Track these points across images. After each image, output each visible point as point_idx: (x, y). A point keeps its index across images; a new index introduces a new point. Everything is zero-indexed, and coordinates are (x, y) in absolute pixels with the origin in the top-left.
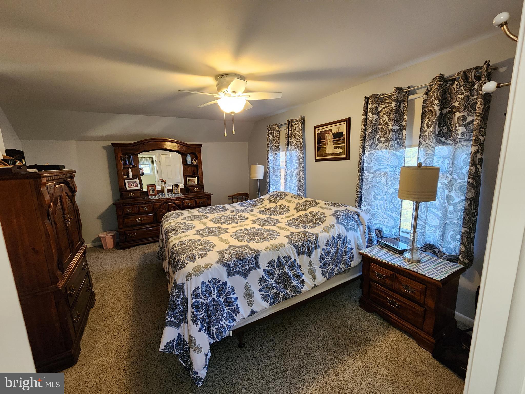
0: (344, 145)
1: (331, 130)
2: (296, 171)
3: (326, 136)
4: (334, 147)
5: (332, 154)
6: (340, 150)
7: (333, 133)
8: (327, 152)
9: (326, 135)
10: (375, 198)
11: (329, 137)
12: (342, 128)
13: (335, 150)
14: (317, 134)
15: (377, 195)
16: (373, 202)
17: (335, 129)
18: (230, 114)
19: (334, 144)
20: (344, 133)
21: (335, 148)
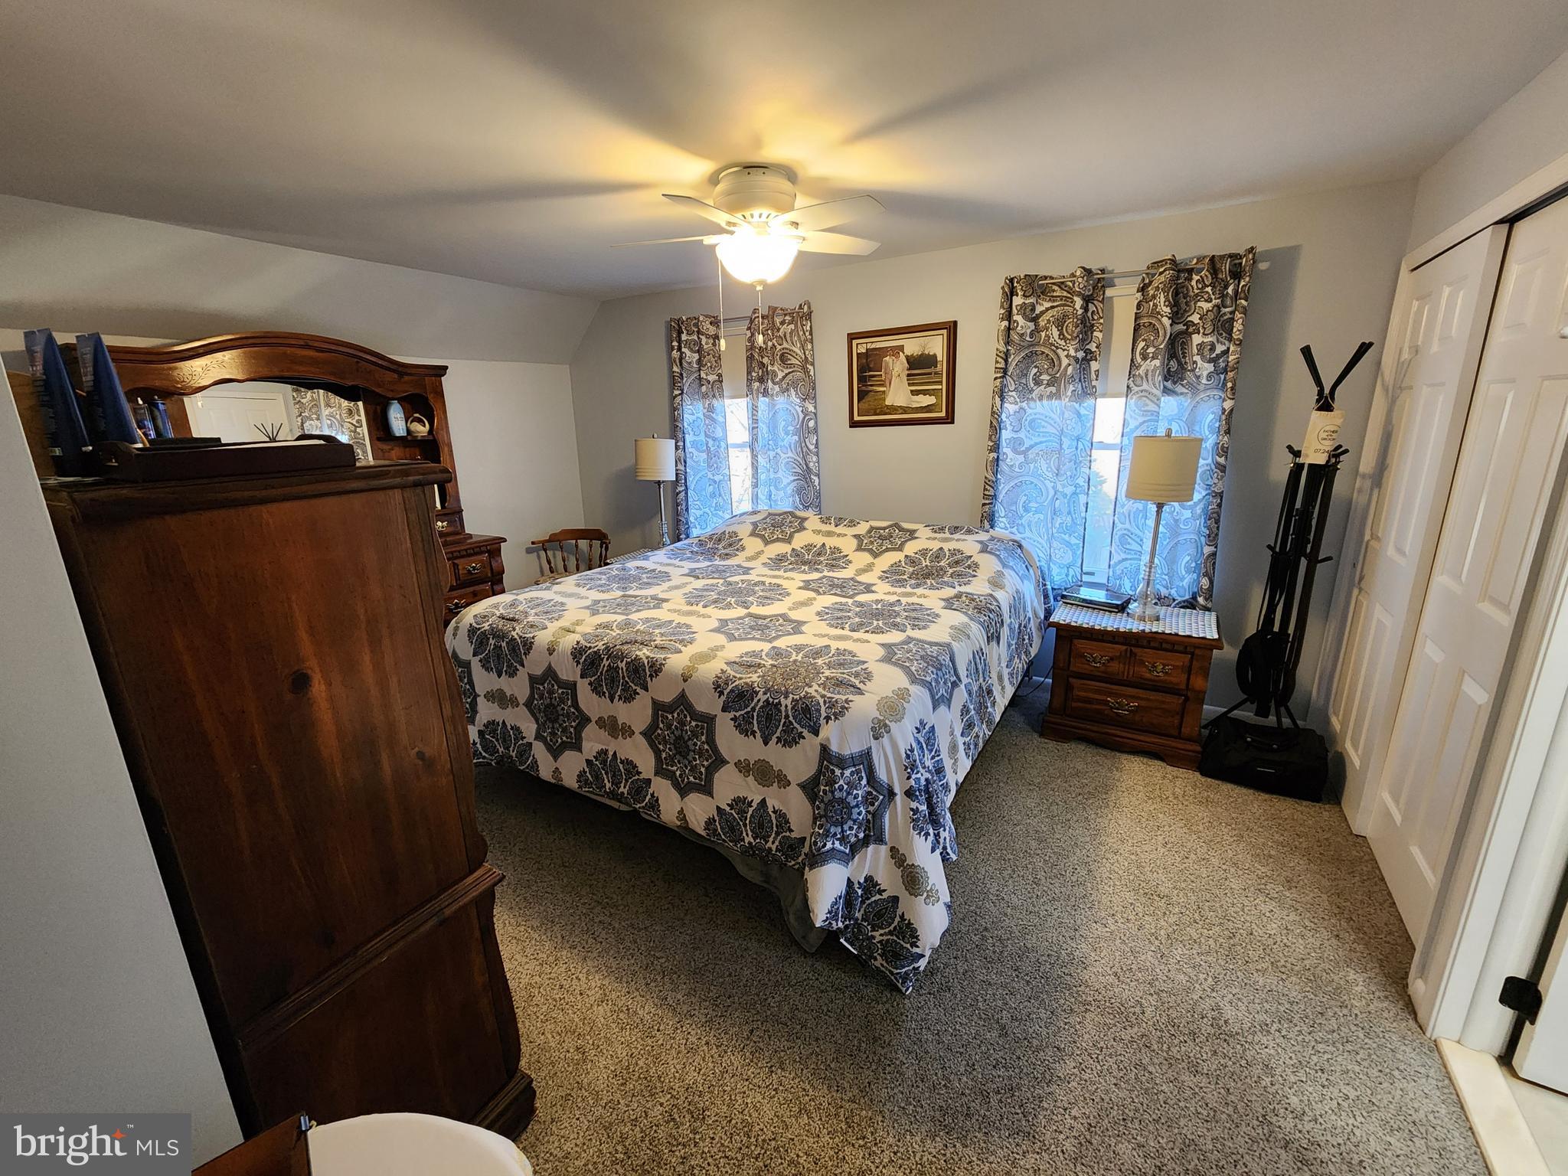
0: (940, 387)
1: (901, 348)
2: (790, 454)
3: (887, 363)
4: (912, 391)
5: (905, 410)
6: (929, 400)
7: (907, 357)
8: (888, 402)
9: (887, 358)
10: (1026, 510)
11: (897, 367)
12: (936, 345)
13: (915, 398)
14: (858, 354)
15: (1030, 502)
16: (1021, 517)
17: (913, 346)
18: (752, 286)
19: (909, 385)
20: (939, 358)
21: (914, 393)
